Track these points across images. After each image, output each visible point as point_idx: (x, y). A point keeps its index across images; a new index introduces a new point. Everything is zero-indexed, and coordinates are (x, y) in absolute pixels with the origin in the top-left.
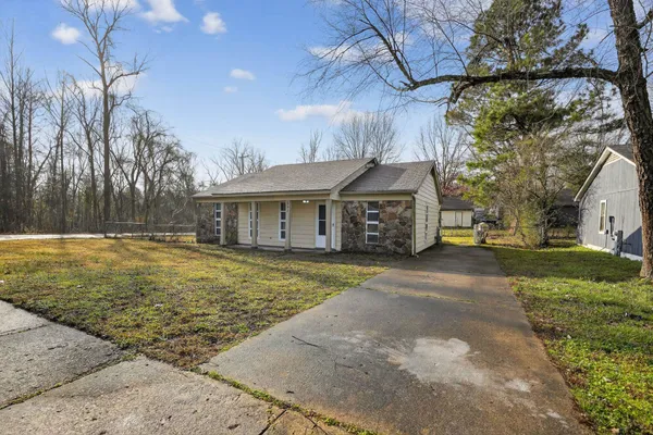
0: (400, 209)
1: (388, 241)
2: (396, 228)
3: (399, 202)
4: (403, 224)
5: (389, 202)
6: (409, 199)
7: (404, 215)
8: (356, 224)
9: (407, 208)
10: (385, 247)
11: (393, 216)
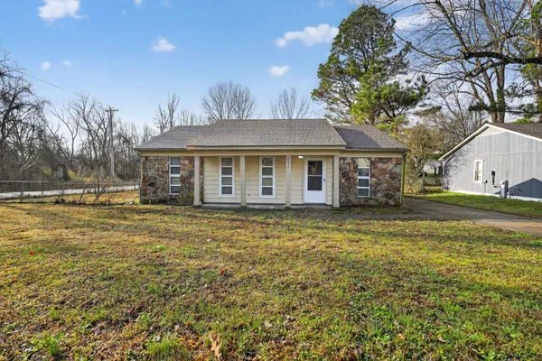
0: (390, 166)
1: (379, 195)
2: (387, 182)
3: (390, 159)
4: (393, 178)
5: (380, 159)
6: (400, 156)
7: (394, 171)
8: (348, 179)
9: (397, 164)
10: (376, 200)
11: (384, 171)
